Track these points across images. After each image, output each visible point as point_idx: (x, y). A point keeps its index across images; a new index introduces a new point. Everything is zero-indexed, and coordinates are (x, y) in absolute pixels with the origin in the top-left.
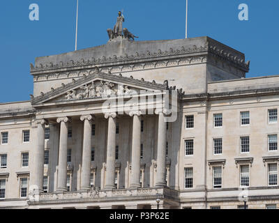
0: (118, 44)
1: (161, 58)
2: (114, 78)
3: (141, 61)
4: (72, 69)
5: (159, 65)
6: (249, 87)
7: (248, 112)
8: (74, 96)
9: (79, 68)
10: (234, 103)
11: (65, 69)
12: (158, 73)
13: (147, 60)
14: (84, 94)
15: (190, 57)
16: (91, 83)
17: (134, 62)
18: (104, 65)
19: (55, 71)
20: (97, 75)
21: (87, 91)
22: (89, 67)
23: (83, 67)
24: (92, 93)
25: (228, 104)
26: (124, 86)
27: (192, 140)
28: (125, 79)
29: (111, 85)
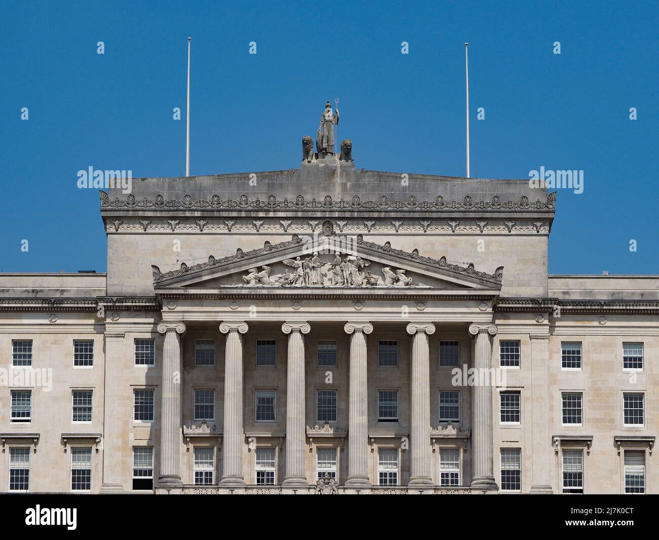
0: (331, 173)
1: (443, 215)
2: (371, 248)
3: (393, 215)
4: (216, 214)
5: (433, 229)
6: (642, 295)
7: (641, 344)
8: (266, 279)
9: (234, 214)
10: (609, 324)
11: (197, 214)
12: (433, 245)
13: (407, 215)
14: (292, 276)
15: (510, 219)
17: (376, 215)
18: (300, 214)
19: (171, 214)
21: (300, 271)
22: (261, 214)
23: (243, 214)
24: (314, 276)
25: (596, 324)
26: (394, 269)
27: (519, 392)
28: (400, 255)
29: (361, 263)
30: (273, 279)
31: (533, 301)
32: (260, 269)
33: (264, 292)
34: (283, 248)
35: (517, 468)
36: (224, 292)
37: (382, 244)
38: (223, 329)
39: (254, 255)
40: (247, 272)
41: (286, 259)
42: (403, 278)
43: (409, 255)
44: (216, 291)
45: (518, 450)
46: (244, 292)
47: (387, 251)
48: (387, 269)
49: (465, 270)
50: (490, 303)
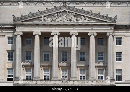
2: (77, 10)
3: (84, 0)
5: (96, 5)
8: (46, 19)
12: (96, 9)
13: (88, 0)
14: (54, 19)
15: (119, 1)
16: (60, 12)
17: (79, 0)
20: (64, 8)
21: (57, 17)
22: (45, 0)
24: (61, 19)
26: (84, 16)
27: (121, 53)
28: (86, 12)
29: (75, 14)
30: (49, 19)
31: (126, 26)
32: (45, 16)
33: (46, 23)
34: (51, 10)
35: (121, 75)
36: (34, 23)
37: (81, 9)
38: (34, 34)
39: (43, 12)
40: (41, 17)
41: (52, 13)
42: (87, 19)
43: (89, 12)
44: (32, 23)
45: (121, 70)
46: (40, 23)
47: (82, 11)
48: (82, 16)
49: (105, 17)
50: (113, 26)
